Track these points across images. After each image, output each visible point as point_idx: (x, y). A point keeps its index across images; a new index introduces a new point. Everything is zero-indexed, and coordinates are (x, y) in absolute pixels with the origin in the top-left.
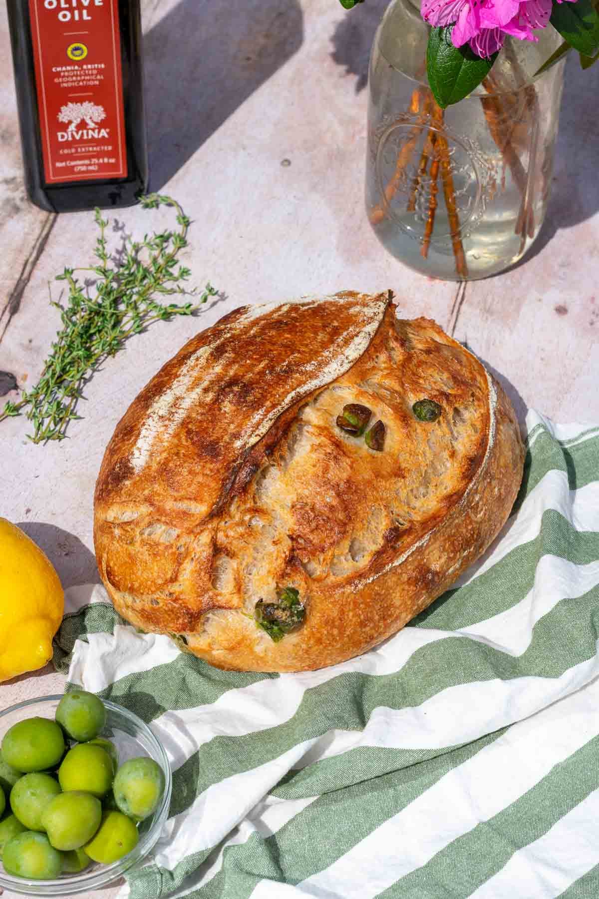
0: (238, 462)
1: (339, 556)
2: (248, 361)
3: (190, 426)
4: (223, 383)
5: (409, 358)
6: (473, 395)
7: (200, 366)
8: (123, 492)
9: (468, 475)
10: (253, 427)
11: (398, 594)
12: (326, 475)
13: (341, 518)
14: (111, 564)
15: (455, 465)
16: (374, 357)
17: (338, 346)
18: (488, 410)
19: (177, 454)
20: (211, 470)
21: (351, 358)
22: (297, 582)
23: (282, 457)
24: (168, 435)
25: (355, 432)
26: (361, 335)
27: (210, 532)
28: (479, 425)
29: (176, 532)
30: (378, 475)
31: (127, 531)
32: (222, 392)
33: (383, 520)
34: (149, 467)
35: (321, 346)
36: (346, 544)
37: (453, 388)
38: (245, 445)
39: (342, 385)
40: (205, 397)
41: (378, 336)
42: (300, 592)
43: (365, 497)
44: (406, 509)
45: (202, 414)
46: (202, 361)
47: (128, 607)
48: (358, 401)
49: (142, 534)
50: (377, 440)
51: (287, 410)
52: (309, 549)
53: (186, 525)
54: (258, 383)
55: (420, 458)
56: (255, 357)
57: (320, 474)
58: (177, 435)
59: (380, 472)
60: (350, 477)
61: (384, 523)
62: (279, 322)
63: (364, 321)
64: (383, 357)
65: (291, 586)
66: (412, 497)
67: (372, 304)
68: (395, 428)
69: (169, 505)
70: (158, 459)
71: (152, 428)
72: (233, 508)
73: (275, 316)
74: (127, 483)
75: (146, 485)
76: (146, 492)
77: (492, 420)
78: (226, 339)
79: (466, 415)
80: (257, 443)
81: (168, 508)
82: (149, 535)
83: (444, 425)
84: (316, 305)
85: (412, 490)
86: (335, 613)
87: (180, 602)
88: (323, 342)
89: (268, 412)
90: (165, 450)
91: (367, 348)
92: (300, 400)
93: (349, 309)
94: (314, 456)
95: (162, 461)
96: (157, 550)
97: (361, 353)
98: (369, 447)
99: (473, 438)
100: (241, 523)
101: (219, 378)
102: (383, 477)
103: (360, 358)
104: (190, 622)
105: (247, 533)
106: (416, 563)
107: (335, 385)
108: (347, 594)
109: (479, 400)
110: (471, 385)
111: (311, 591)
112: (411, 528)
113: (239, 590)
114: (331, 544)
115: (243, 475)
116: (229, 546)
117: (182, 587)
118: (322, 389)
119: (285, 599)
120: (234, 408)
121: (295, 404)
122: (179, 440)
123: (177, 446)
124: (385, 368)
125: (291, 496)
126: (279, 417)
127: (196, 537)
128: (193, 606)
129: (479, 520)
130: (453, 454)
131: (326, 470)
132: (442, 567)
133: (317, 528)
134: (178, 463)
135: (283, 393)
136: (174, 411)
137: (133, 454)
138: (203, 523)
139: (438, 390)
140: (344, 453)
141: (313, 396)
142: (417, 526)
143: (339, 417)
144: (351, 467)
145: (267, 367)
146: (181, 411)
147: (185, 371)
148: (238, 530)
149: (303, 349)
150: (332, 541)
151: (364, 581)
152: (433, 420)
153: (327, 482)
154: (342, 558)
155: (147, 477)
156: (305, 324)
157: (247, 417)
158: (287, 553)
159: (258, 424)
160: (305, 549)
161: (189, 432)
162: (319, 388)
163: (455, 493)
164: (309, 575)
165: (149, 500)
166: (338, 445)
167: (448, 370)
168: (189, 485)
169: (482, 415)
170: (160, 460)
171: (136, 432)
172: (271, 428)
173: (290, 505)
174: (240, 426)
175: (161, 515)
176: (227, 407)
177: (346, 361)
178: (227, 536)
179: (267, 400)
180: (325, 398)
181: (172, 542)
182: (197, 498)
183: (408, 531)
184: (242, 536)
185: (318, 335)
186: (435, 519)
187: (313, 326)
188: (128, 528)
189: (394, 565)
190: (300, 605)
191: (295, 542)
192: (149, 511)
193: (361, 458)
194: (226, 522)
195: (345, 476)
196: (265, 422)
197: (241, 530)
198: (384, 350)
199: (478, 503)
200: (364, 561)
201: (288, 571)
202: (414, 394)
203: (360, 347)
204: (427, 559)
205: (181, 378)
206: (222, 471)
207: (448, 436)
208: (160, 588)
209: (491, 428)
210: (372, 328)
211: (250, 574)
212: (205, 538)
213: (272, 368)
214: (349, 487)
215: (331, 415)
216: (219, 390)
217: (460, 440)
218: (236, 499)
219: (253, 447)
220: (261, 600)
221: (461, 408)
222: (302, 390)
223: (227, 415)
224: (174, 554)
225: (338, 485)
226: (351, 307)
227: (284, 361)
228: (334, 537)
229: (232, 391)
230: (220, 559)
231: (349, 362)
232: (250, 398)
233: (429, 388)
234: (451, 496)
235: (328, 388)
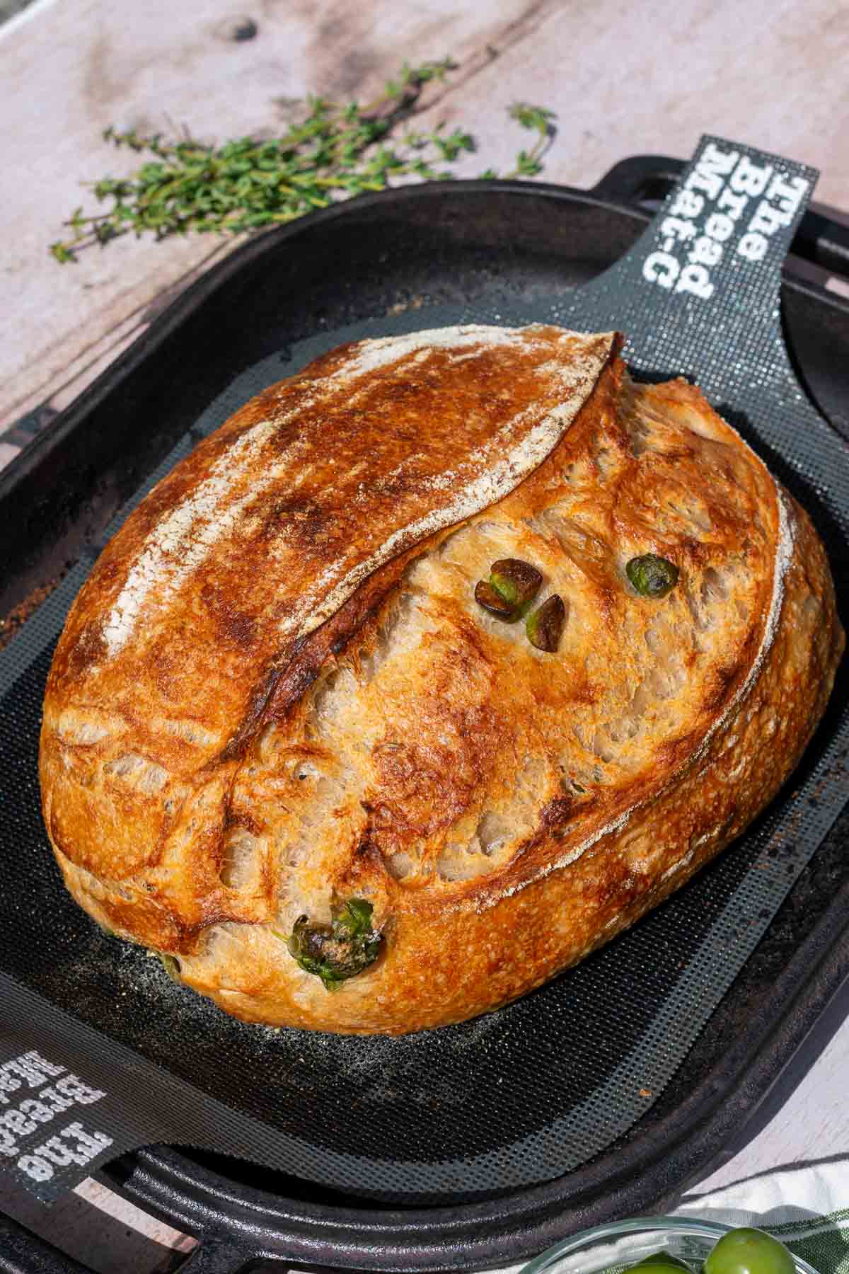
0: (280, 662)
1: (456, 844)
2: (332, 462)
3: (210, 579)
4: (279, 501)
5: (631, 471)
6: (745, 545)
7: (249, 460)
8: (86, 686)
9: (714, 704)
10: (317, 595)
11: (564, 915)
12: (444, 695)
13: (464, 776)
14: (58, 814)
15: (695, 680)
16: (565, 467)
17: (501, 441)
18: (772, 574)
19: (181, 630)
20: (236, 669)
21: (519, 469)
22: (373, 890)
23: (364, 655)
24: (171, 592)
25: (509, 613)
26: (547, 423)
27: (222, 785)
28: (750, 605)
29: (164, 776)
30: (542, 697)
31: (84, 762)
32: (275, 520)
33: (545, 781)
34: (132, 648)
35: (469, 440)
36: (470, 824)
37: (709, 531)
38: (297, 629)
39: (497, 521)
40: (244, 526)
41: (576, 426)
42: (375, 908)
43: (513, 740)
44: (591, 759)
45: (235, 558)
46: (255, 451)
47: (84, 890)
48: (522, 552)
49: (108, 770)
50: (547, 632)
51: (383, 567)
52: (399, 829)
53: (184, 765)
54: (340, 508)
55: (628, 666)
56: (345, 453)
57: (433, 691)
58: (185, 594)
59: (546, 690)
60: (488, 700)
61: (546, 787)
62: (404, 385)
63: (557, 394)
64: (582, 467)
65: (359, 895)
66: (606, 739)
67: (578, 361)
68: (587, 608)
69: (158, 724)
70: (148, 635)
71: (148, 574)
72: (266, 745)
73: (400, 371)
74: (95, 670)
75: (125, 681)
76: (122, 695)
77: (777, 594)
78: (305, 411)
79: (729, 582)
80: (319, 628)
81: (154, 729)
82: (120, 774)
83: (681, 602)
84: (479, 352)
85: (607, 725)
86: (441, 947)
87: (166, 901)
88: (475, 432)
89: (349, 567)
90: (163, 620)
91: (553, 450)
92: (411, 549)
93: (535, 365)
94: (427, 655)
95: (155, 641)
96: (130, 804)
97: (540, 459)
98: (532, 643)
99: (736, 629)
100: (280, 772)
101: (276, 489)
102: (552, 702)
103: (535, 470)
104: (182, 939)
105: (289, 792)
106: (602, 861)
107: (484, 518)
108: (463, 915)
109: (756, 554)
110: (746, 525)
111: (398, 907)
112: (594, 801)
113: (269, 893)
114: (442, 824)
115: (288, 686)
116: (254, 812)
117: (168, 878)
118: (456, 528)
119: (346, 922)
120: (291, 553)
121: (398, 557)
122: (189, 602)
123: (184, 614)
124: (584, 490)
125: (374, 729)
126: (366, 580)
127: (196, 790)
128: (187, 912)
129: (733, 781)
130: (692, 661)
131: (444, 685)
132: (653, 867)
133: (417, 792)
134: (181, 648)
135: (382, 531)
136: (187, 546)
137: (109, 619)
138: (210, 767)
139: (679, 536)
140: (481, 654)
141: (437, 540)
142: (607, 796)
143: (481, 584)
144: (493, 683)
145: (362, 476)
146: (198, 547)
147: (222, 468)
148: (272, 784)
149: (435, 444)
150: (442, 817)
151: (498, 894)
152: (661, 594)
153: (444, 707)
154: (463, 847)
155: (126, 668)
156: (448, 392)
157: (312, 572)
158: (358, 835)
159: (327, 590)
160: (391, 829)
161: (207, 590)
162: (450, 526)
163: (685, 738)
164: (395, 878)
165: (124, 710)
166: (472, 636)
167: (705, 496)
168: (195, 693)
169: (758, 584)
170: (152, 637)
171: (121, 576)
172: (347, 601)
173: (371, 745)
174: (296, 589)
175: (142, 741)
176: (280, 549)
177: (510, 475)
178: (252, 795)
179: (351, 543)
180: (461, 545)
181: (156, 793)
182: (204, 719)
183: (589, 807)
184: (279, 796)
185: (468, 417)
186: (642, 785)
187: (462, 398)
188: (86, 757)
189: (556, 867)
190: (371, 933)
191: (373, 816)
192: (123, 731)
193: (513, 664)
194: (252, 769)
195: (479, 697)
196: (338, 587)
197: (278, 784)
198: (585, 453)
199: (732, 749)
200: (502, 856)
201: (356, 868)
202: (632, 541)
203: (539, 448)
204: (625, 854)
205: (211, 481)
206: (254, 673)
207: (688, 624)
208: (132, 872)
209: (772, 612)
210: (565, 411)
211: (293, 864)
212: (213, 794)
213: (369, 479)
214: (485, 720)
215: (467, 577)
216: (271, 515)
217: (712, 629)
218: (273, 729)
219: (310, 635)
220: (304, 918)
221: (720, 570)
222: (415, 529)
223: (277, 565)
224: (158, 815)
225: (464, 715)
226: (541, 362)
227: (395, 468)
228: (449, 811)
229: (292, 520)
230: (238, 833)
231: (515, 477)
232: (322, 537)
233: (663, 529)
234: (678, 742)
235: (469, 524)
